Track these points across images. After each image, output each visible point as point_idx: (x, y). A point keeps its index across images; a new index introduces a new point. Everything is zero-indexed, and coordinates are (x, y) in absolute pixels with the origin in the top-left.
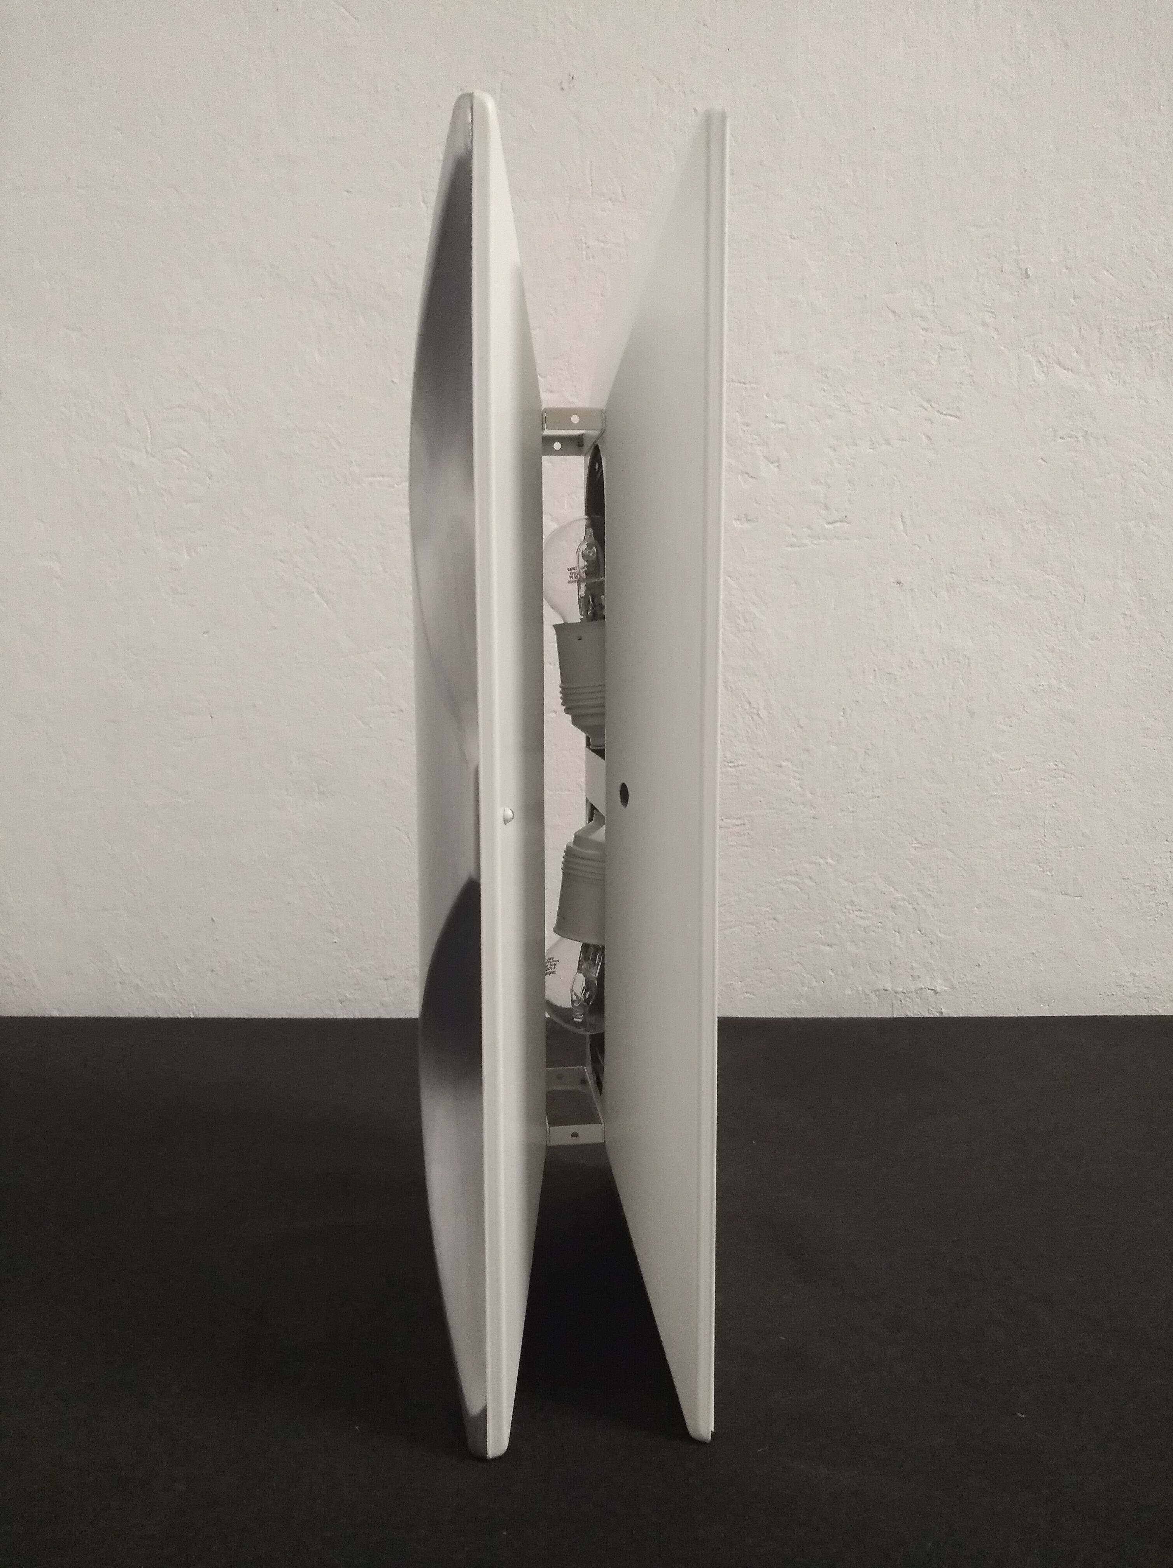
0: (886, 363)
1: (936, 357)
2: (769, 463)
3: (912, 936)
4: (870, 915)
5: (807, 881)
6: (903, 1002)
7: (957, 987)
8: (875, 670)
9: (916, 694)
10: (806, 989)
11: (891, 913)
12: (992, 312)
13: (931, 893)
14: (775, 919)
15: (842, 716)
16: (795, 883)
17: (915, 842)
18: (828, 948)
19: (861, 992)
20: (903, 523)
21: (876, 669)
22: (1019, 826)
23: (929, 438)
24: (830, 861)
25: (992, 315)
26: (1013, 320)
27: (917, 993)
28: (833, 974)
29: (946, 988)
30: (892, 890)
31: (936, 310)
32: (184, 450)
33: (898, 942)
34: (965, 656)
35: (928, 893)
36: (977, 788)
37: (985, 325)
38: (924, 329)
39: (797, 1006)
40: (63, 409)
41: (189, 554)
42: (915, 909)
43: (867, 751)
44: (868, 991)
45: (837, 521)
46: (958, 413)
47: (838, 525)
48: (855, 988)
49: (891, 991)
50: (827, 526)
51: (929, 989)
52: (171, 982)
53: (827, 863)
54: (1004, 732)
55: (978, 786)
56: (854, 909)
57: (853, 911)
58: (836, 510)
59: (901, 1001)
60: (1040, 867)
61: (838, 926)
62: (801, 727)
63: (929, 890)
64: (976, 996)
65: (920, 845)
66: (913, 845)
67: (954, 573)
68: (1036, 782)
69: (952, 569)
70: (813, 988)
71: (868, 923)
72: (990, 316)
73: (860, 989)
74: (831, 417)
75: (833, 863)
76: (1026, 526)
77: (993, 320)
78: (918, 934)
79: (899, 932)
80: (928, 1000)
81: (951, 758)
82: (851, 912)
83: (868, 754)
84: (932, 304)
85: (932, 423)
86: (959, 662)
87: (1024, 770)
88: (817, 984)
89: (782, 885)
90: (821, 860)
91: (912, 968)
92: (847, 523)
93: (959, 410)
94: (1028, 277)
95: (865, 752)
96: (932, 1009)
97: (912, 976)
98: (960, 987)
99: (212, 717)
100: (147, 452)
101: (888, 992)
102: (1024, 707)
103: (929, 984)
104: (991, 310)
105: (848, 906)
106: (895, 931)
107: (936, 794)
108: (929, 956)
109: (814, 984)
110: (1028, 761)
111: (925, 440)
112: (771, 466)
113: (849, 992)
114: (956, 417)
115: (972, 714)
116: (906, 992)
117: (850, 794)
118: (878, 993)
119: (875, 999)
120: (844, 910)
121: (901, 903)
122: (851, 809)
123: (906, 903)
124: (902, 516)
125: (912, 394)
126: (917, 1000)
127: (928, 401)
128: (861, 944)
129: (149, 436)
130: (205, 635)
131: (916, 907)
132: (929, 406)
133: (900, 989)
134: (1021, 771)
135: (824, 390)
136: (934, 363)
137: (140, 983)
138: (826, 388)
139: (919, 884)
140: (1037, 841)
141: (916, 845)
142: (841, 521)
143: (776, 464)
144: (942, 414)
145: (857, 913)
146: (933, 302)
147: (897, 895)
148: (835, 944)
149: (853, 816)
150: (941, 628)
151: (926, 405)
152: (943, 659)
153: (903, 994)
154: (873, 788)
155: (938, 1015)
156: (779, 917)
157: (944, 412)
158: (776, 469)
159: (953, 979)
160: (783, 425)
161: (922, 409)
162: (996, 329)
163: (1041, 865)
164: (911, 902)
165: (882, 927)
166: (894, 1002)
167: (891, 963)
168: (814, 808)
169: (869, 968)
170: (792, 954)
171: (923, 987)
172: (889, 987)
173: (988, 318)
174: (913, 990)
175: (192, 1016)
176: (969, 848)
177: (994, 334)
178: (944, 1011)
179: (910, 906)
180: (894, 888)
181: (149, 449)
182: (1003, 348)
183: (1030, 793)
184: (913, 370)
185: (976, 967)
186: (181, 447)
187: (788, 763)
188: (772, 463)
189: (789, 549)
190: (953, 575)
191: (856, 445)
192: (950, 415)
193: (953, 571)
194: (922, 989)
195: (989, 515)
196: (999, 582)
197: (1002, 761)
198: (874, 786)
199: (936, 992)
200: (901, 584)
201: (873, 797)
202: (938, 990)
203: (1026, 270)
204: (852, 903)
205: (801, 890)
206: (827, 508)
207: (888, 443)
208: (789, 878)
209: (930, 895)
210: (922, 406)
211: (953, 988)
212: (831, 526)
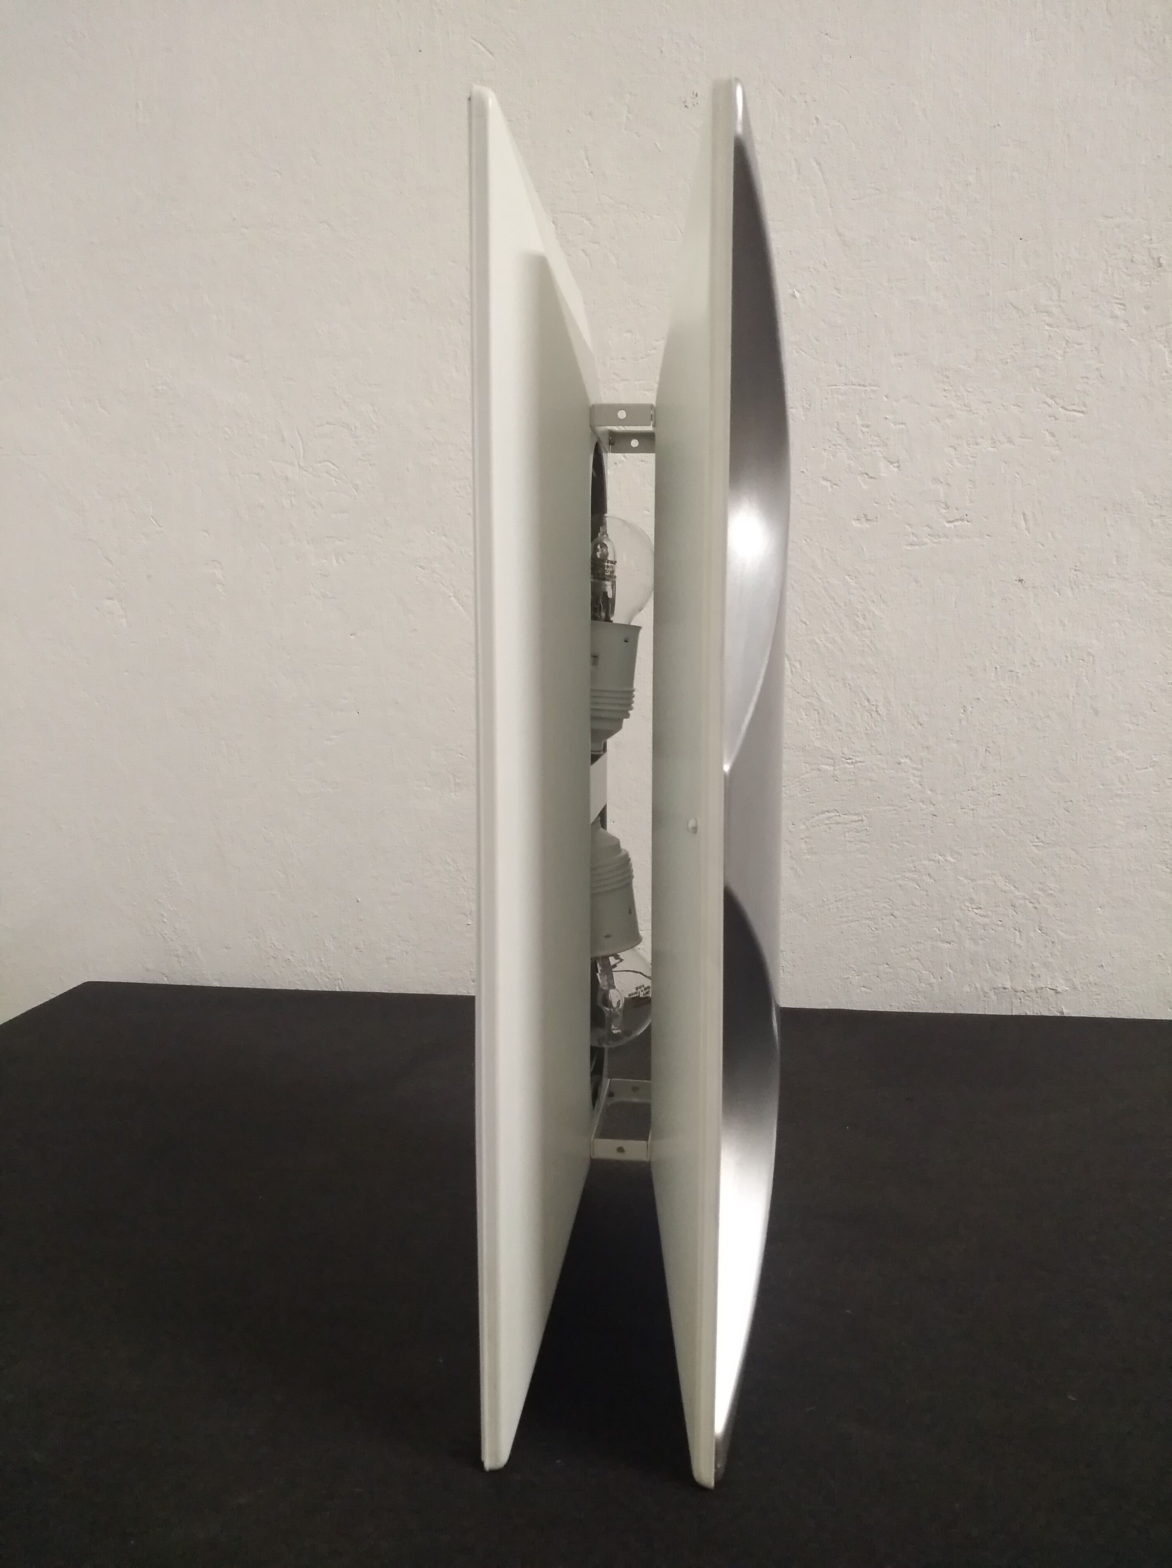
0: (1008, 361)
1: (1061, 352)
2: (888, 464)
3: (1032, 934)
4: (990, 913)
5: (926, 878)
6: (1022, 1000)
7: (1079, 988)
8: (996, 668)
9: (1039, 692)
10: (924, 985)
11: (1011, 911)
12: (1121, 304)
13: (1053, 892)
14: (892, 915)
15: (963, 714)
16: (913, 880)
17: (1037, 841)
18: (947, 945)
19: (979, 990)
20: (1025, 520)
21: (998, 667)
22: (1146, 826)
23: (1052, 435)
24: (949, 858)
25: (1122, 307)
26: (1144, 312)
27: (1037, 992)
28: (951, 971)
29: (1067, 988)
30: (1013, 888)
31: (1062, 304)
32: (333, 464)
33: (1018, 941)
34: (1089, 654)
35: (1050, 892)
36: (1101, 787)
37: (1114, 317)
38: (1048, 325)
39: (914, 1001)
40: (227, 429)
41: (337, 562)
42: (1035, 908)
43: (988, 749)
44: (986, 989)
45: (957, 520)
46: (1084, 409)
47: (957, 523)
48: (973, 986)
49: (1010, 988)
50: (947, 525)
51: (1049, 989)
52: (319, 958)
53: (946, 860)
54: (1130, 730)
55: (1103, 785)
56: (974, 906)
57: (972, 908)
58: (957, 509)
59: (1020, 999)
60: (1167, 867)
61: (957, 923)
62: (921, 725)
63: (1051, 889)
64: (1099, 997)
65: (1042, 844)
66: (1035, 844)
67: (1078, 570)
68: (1164, 782)
69: (1076, 566)
70: (930, 984)
71: (987, 920)
72: (1120, 308)
73: (978, 986)
74: (951, 416)
75: (952, 860)
76: (1155, 521)
77: (1123, 312)
78: (1038, 933)
79: (1020, 931)
80: (1048, 999)
81: (1074, 757)
82: (970, 909)
83: (989, 752)
84: (1057, 298)
85: (1056, 419)
86: (1083, 660)
87: (1151, 769)
88: (935, 981)
89: (900, 882)
90: (941, 858)
91: (1033, 967)
92: (968, 522)
93: (1085, 405)
94: (1160, 265)
95: (986, 750)
96: (1052, 1009)
97: (1032, 975)
98: (1082, 988)
99: (358, 713)
100: (299, 466)
101: (1007, 990)
102: (1151, 705)
103: (1049, 983)
104: (1121, 302)
105: (967, 904)
106: (1016, 930)
107: (1059, 793)
108: (1049, 956)
109: (933, 980)
110: (1155, 759)
111: (1049, 438)
112: (891, 466)
113: (967, 989)
114: (1083, 412)
115: (1096, 712)
116: (1025, 991)
117: (970, 792)
118: (996, 990)
119: (994, 997)
120: (963, 907)
121: (1022, 902)
122: (972, 807)
123: (1027, 902)
124: (1024, 514)
125: (1035, 390)
126: (1037, 999)
127: (1052, 397)
128: (981, 942)
129: (302, 451)
130: (352, 637)
131: (1037, 905)
132: (1053, 402)
133: (1020, 988)
134: (1148, 770)
135: (945, 390)
136: (1060, 358)
137: (290, 958)
138: (946, 388)
139: (1041, 883)
140: (1165, 842)
141: (1038, 844)
142: (962, 520)
143: (896, 465)
144: (1066, 409)
145: (976, 911)
146: (1059, 296)
147: (1018, 894)
148: (953, 942)
149: (973, 814)
150: (1064, 625)
151: (1050, 401)
152: (1066, 657)
153: (1023, 993)
154: (994, 786)
155: (1059, 1015)
156: (896, 913)
157: (1069, 408)
158: (896, 470)
159: (1074, 980)
160: (903, 426)
161: (1046, 405)
162: (1126, 322)
163: (1168, 866)
164: (1032, 901)
165: (1002, 926)
166: (1013, 1000)
167: (1010, 961)
168: (934, 805)
169: (988, 966)
170: (910, 950)
171: (1043, 986)
172: (1008, 985)
173: (1117, 312)
174: (1033, 989)
175: (338, 990)
176: (1092, 847)
177: (1123, 325)
178: (1065, 1011)
179: (1031, 905)
180: (1014, 886)
181: (301, 464)
182: (1133, 340)
183: (1157, 793)
184: (1036, 367)
185: (1099, 969)
186: (330, 462)
187: (907, 761)
188: (892, 463)
189: (909, 548)
190: (1078, 573)
191: (977, 444)
192: (1075, 411)
193: (1076, 568)
194: (1042, 988)
195: (1116, 510)
196: (1126, 579)
197: (1128, 760)
198: (995, 784)
199: (1057, 992)
200: (1023, 582)
201: (994, 795)
202: (1059, 989)
203: (1159, 258)
204: (971, 900)
205: (920, 886)
206: (947, 507)
207: (1010, 441)
208: (907, 874)
209: (1052, 894)
210: (1046, 403)
211: (1075, 988)
212: (951, 525)
